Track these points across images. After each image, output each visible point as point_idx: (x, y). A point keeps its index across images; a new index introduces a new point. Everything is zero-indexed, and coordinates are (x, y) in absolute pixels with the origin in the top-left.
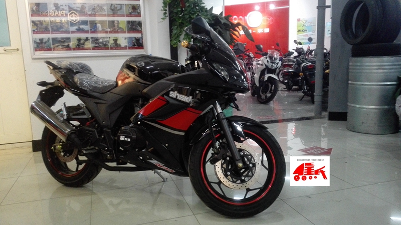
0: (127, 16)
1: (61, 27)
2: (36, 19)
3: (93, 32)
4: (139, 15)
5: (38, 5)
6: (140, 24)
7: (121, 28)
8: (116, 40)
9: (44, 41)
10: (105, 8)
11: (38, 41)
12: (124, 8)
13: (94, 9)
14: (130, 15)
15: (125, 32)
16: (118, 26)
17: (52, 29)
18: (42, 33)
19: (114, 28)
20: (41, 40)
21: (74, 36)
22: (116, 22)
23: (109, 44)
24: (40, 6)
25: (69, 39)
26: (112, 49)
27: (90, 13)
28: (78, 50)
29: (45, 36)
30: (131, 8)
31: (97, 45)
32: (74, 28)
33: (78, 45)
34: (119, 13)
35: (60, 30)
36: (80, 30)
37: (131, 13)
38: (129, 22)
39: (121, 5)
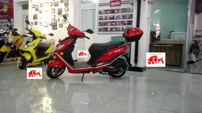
0: (128, 19)
1: (106, 24)
3: (115, 25)
4: (132, 18)
5: (101, 16)
6: (132, 21)
7: (125, 23)
8: (123, 28)
9: (101, 28)
10: (121, 16)
11: (99, 28)
12: (127, 16)
13: (117, 17)
14: (129, 18)
15: (126, 25)
17: (104, 24)
19: (123, 23)
20: (100, 28)
22: (124, 21)
23: (120, 30)
24: (101, 17)
25: (108, 28)
26: (121, 31)
28: (110, 31)
32: (110, 24)
33: (110, 30)
34: (125, 18)
35: (106, 25)
36: (112, 25)
37: (129, 17)
38: (128, 21)
39: (126, 15)
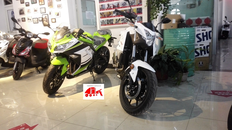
0: (137, 6)
1: (110, 14)
2: (102, 12)
5: (102, 5)
11: (102, 22)
16: (133, 11)
17: (107, 16)
18: (103, 18)
20: (103, 21)
21: (114, 19)
27: (121, 6)
29: (104, 19)
30: (139, 1)
31: (123, 22)
32: (114, 15)
34: (133, 5)
35: (110, 16)
